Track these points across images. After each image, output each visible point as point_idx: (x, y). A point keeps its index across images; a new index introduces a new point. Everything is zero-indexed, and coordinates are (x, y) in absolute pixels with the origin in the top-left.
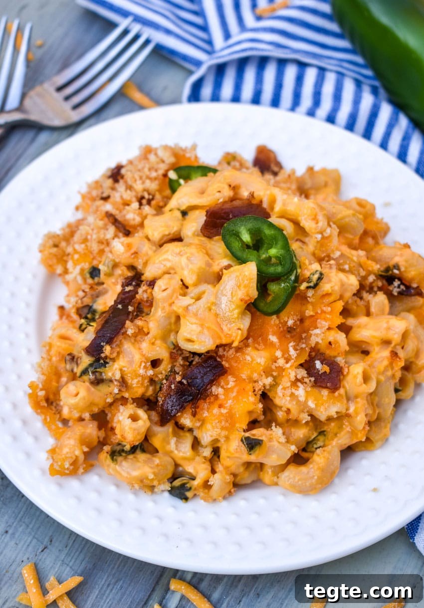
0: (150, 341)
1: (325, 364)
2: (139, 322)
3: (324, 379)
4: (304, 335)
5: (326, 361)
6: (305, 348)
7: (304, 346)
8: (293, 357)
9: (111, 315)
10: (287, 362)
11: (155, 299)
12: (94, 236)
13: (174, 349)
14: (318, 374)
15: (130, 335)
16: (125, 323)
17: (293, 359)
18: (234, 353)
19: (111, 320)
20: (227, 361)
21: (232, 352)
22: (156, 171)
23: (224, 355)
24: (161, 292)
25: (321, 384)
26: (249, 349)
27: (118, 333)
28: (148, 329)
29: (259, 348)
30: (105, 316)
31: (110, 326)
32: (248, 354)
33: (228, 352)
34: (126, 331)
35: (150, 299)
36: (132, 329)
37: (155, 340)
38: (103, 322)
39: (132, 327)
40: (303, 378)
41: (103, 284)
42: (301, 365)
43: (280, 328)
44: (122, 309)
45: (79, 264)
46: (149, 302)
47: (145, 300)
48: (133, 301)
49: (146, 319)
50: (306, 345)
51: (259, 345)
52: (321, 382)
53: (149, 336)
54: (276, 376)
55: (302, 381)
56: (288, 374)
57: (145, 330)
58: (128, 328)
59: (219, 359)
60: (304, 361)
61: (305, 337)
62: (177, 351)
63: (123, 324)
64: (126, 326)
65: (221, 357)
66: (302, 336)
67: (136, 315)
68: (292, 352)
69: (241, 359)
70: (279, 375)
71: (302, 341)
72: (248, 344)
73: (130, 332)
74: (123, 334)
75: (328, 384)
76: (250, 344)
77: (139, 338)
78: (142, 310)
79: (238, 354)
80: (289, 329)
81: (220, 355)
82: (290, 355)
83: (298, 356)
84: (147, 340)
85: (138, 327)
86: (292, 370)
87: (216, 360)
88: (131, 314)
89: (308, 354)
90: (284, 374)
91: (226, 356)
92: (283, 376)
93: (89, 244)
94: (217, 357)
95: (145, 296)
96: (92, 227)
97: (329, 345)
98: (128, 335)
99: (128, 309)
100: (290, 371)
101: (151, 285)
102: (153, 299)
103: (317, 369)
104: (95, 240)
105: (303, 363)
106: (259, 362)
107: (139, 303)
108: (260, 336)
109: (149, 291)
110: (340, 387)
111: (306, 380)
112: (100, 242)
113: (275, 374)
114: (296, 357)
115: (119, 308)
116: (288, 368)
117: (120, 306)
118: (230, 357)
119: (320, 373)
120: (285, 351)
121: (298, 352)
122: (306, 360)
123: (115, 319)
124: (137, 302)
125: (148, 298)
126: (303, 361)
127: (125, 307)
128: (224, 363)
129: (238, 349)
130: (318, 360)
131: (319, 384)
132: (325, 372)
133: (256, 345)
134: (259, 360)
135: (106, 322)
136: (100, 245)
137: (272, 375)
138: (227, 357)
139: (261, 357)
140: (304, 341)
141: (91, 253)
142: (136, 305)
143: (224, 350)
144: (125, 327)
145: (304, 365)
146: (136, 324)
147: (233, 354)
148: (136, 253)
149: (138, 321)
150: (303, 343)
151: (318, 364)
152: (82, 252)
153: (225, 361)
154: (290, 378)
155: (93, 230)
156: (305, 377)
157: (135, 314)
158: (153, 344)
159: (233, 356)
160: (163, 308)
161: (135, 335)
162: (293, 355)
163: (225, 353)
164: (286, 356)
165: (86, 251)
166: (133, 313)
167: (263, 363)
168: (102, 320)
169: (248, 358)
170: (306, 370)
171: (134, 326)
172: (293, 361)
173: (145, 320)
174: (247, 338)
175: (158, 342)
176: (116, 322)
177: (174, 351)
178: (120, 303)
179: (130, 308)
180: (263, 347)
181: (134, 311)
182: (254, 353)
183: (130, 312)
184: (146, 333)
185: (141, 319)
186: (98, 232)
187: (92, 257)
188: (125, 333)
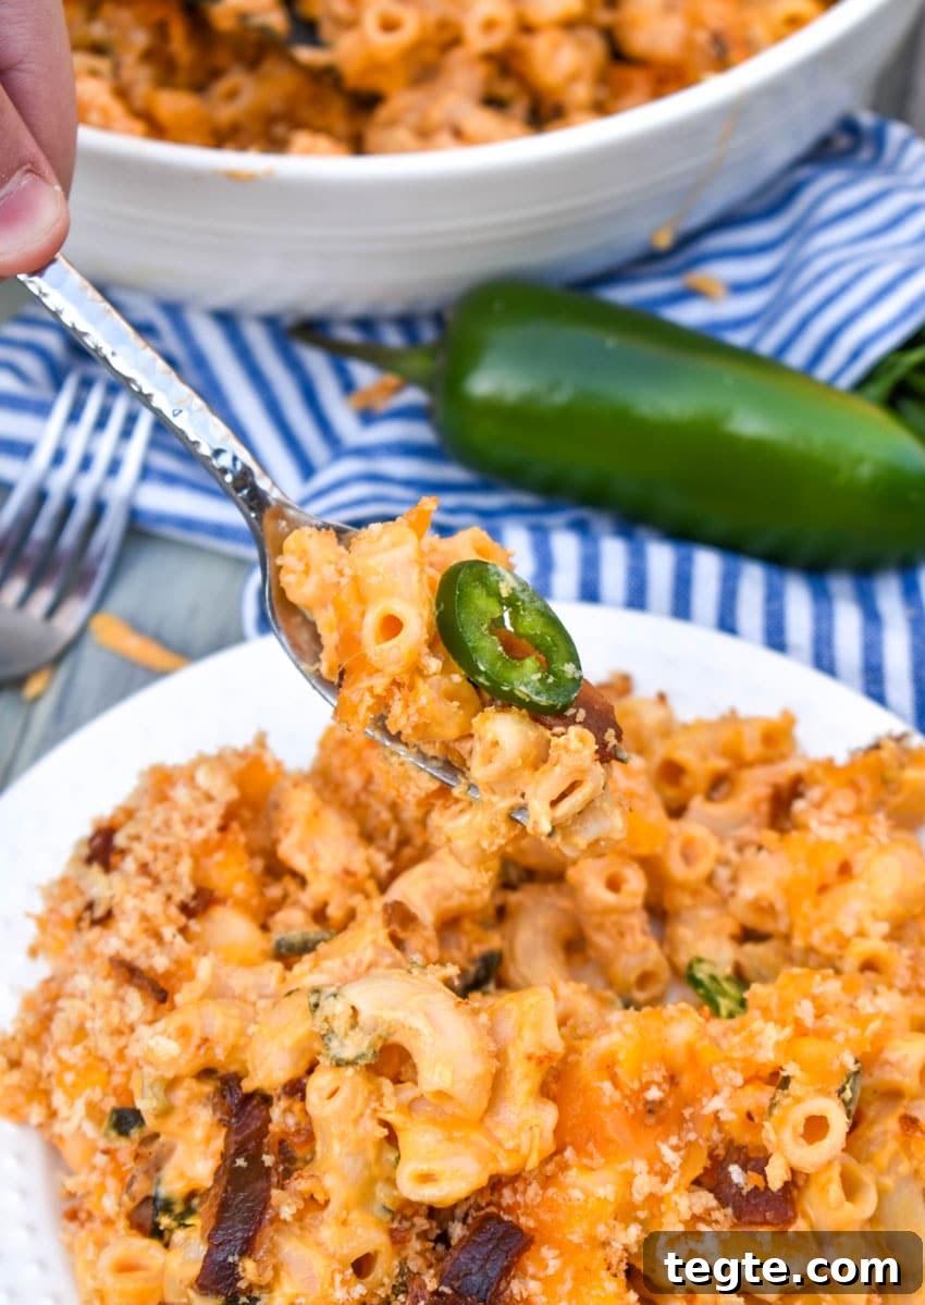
0: (337, 1218)
1: (753, 1170)
2: (301, 1184)
3: (756, 1205)
4: (687, 1113)
5: (753, 1163)
6: (696, 1140)
7: (692, 1136)
8: (674, 1168)
9: (229, 1189)
10: (665, 1181)
11: (315, 1124)
12: (98, 1024)
13: (393, 1220)
14: (741, 1195)
15: (289, 1219)
16: (270, 1197)
17: (675, 1172)
18: (541, 1192)
19: (233, 1199)
20: (528, 1215)
21: (533, 1190)
22: (201, 824)
23: (517, 1204)
24: (326, 1102)
25: (752, 1219)
26: (573, 1173)
27: (260, 1223)
28: (326, 1193)
29: (594, 1164)
30: (216, 1195)
31: (235, 1214)
32: (574, 1186)
33: (524, 1193)
34: (278, 1214)
35: (303, 1125)
36: (289, 1205)
37: (348, 1214)
38: (215, 1210)
39: (289, 1201)
40: (708, 1211)
41: (156, 1136)
42: (697, 1182)
43: (627, 1108)
44: (247, 1168)
45: (80, 1095)
46: (303, 1132)
47: (293, 1129)
48: (265, 1141)
49: (311, 1173)
50: (697, 1133)
51: (592, 1159)
52: (752, 1213)
53: (331, 1207)
54: (646, 1219)
55: (708, 1218)
56: (673, 1205)
57: (320, 1198)
58: (279, 1207)
59: (506, 1218)
60: (701, 1171)
61: (690, 1115)
62: (400, 1223)
63: (265, 1201)
64: (273, 1202)
65: (510, 1210)
66: (682, 1114)
67: (285, 1170)
68: (670, 1157)
69: (561, 1201)
70: (653, 1216)
71: (685, 1125)
72: (566, 1162)
73: (287, 1212)
74: (272, 1221)
75: (768, 1214)
76: (571, 1162)
77: (308, 1220)
78: (294, 1155)
79: (551, 1191)
80: (649, 1107)
81: (508, 1206)
82: (666, 1165)
83: (685, 1160)
84: (330, 1220)
85: (300, 1194)
86: (681, 1196)
87: (500, 1221)
88: (273, 1172)
89: (705, 1154)
90: (663, 1207)
91: (522, 1204)
92: (662, 1214)
93: (90, 1043)
94: (502, 1213)
95: (291, 1121)
96: (89, 999)
97: (747, 1121)
98: (285, 1221)
99: (263, 1162)
100: (675, 1197)
101: (297, 1093)
102: (310, 1123)
103: (737, 1185)
104: (101, 1031)
105: (701, 1176)
106: (603, 1197)
107: (281, 1142)
108: (588, 1141)
109: (297, 1107)
110: (795, 1216)
111: (717, 1215)
112: (118, 1032)
113: (642, 1214)
114: (681, 1166)
115: (240, 1167)
116: (669, 1195)
117: (241, 1162)
118: (535, 1203)
119: (744, 1192)
120: (654, 1159)
121: (682, 1153)
122: (705, 1168)
123: (242, 1195)
124: (276, 1138)
125: (298, 1124)
126: (699, 1171)
127: (254, 1159)
128: (523, 1220)
129: (547, 1181)
130: (736, 1162)
131: (746, 1219)
132: (756, 1188)
133: (585, 1161)
134: (601, 1192)
135: (223, 1206)
136: (116, 1038)
137: (637, 1220)
138: (526, 1206)
139: (604, 1185)
140: (690, 1125)
141: (103, 1060)
142: (276, 1148)
143: (515, 1191)
144: (271, 1206)
145: (706, 1180)
146: (295, 1190)
147: (536, 1195)
148: (205, 1040)
149: (296, 1183)
150: (689, 1130)
151: (736, 1173)
152: (81, 1065)
153: (523, 1214)
154: (678, 1213)
155: (93, 1006)
156: (713, 1209)
157: (281, 1168)
158: (344, 1223)
159: (539, 1199)
160: (343, 1137)
161: (299, 1217)
162: (674, 1163)
163: (519, 1197)
164: (658, 1167)
165: (90, 1060)
166: (276, 1170)
167: (611, 1198)
168: (211, 1206)
169: (576, 1194)
170: (711, 1191)
171: (290, 1195)
172: (676, 1176)
173: (312, 1176)
174: (559, 1151)
175: (355, 1216)
176: (245, 1200)
177: (395, 1225)
178: (237, 1154)
179: (268, 1160)
180: (602, 1160)
181: (276, 1163)
182: (586, 1180)
183: (269, 1168)
184: (322, 1202)
185: (301, 1176)
186: (107, 1011)
187: (106, 1069)
188: (276, 1219)
